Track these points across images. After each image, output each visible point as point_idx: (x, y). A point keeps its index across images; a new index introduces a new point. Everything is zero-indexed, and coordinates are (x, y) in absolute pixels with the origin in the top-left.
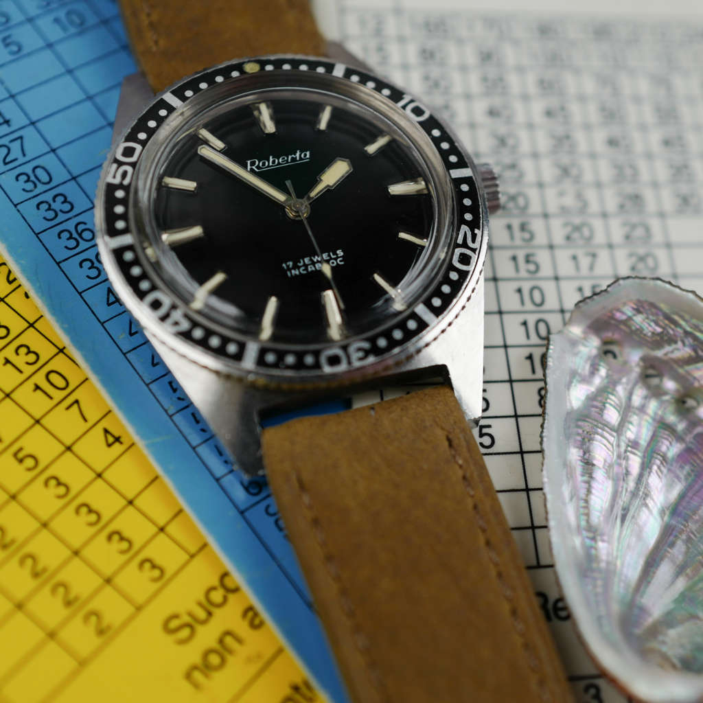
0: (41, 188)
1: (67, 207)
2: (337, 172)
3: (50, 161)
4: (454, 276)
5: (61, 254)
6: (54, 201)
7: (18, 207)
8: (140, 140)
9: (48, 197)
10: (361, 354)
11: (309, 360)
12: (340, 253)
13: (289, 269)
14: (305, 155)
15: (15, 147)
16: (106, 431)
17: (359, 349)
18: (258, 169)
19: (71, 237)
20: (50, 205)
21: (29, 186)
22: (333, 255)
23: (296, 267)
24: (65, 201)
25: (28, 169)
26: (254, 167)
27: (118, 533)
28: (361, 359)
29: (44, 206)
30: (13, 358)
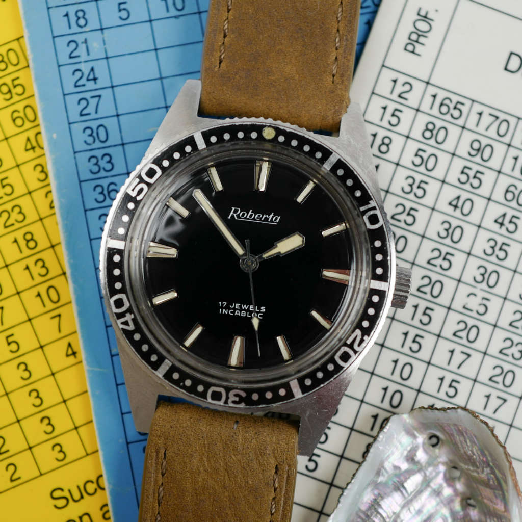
0: (98, 144)
1: (109, 167)
2: (292, 243)
3: (111, 124)
4: (331, 367)
5: (91, 204)
6: (102, 158)
7: (77, 155)
8: (163, 166)
9: (99, 154)
10: (237, 399)
11: (200, 388)
12: (263, 309)
13: (222, 308)
14: (276, 219)
15: (93, 102)
16: (70, 345)
17: (236, 395)
18: (237, 217)
19: (102, 193)
20: (98, 161)
21: (90, 140)
22: (258, 309)
23: (227, 308)
24: (109, 162)
25: (94, 125)
26: (235, 215)
27: (49, 419)
28: (234, 402)
29: (94, 161)
30: (32, 266)
